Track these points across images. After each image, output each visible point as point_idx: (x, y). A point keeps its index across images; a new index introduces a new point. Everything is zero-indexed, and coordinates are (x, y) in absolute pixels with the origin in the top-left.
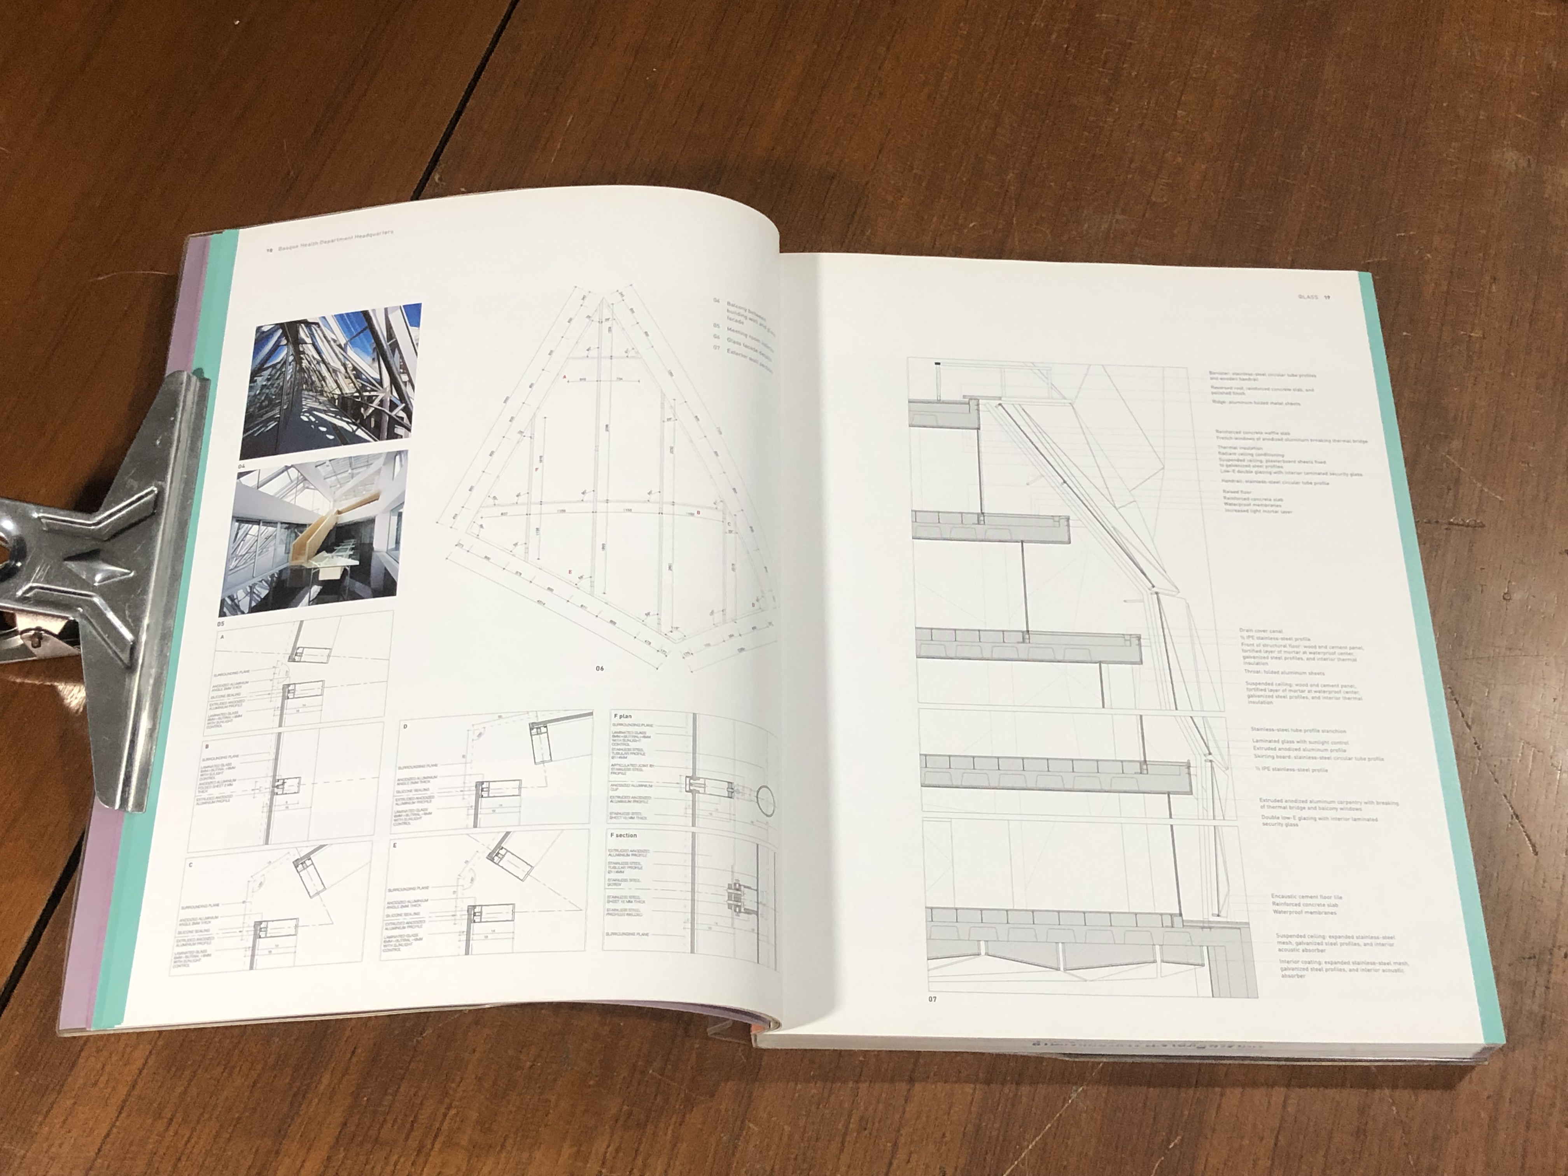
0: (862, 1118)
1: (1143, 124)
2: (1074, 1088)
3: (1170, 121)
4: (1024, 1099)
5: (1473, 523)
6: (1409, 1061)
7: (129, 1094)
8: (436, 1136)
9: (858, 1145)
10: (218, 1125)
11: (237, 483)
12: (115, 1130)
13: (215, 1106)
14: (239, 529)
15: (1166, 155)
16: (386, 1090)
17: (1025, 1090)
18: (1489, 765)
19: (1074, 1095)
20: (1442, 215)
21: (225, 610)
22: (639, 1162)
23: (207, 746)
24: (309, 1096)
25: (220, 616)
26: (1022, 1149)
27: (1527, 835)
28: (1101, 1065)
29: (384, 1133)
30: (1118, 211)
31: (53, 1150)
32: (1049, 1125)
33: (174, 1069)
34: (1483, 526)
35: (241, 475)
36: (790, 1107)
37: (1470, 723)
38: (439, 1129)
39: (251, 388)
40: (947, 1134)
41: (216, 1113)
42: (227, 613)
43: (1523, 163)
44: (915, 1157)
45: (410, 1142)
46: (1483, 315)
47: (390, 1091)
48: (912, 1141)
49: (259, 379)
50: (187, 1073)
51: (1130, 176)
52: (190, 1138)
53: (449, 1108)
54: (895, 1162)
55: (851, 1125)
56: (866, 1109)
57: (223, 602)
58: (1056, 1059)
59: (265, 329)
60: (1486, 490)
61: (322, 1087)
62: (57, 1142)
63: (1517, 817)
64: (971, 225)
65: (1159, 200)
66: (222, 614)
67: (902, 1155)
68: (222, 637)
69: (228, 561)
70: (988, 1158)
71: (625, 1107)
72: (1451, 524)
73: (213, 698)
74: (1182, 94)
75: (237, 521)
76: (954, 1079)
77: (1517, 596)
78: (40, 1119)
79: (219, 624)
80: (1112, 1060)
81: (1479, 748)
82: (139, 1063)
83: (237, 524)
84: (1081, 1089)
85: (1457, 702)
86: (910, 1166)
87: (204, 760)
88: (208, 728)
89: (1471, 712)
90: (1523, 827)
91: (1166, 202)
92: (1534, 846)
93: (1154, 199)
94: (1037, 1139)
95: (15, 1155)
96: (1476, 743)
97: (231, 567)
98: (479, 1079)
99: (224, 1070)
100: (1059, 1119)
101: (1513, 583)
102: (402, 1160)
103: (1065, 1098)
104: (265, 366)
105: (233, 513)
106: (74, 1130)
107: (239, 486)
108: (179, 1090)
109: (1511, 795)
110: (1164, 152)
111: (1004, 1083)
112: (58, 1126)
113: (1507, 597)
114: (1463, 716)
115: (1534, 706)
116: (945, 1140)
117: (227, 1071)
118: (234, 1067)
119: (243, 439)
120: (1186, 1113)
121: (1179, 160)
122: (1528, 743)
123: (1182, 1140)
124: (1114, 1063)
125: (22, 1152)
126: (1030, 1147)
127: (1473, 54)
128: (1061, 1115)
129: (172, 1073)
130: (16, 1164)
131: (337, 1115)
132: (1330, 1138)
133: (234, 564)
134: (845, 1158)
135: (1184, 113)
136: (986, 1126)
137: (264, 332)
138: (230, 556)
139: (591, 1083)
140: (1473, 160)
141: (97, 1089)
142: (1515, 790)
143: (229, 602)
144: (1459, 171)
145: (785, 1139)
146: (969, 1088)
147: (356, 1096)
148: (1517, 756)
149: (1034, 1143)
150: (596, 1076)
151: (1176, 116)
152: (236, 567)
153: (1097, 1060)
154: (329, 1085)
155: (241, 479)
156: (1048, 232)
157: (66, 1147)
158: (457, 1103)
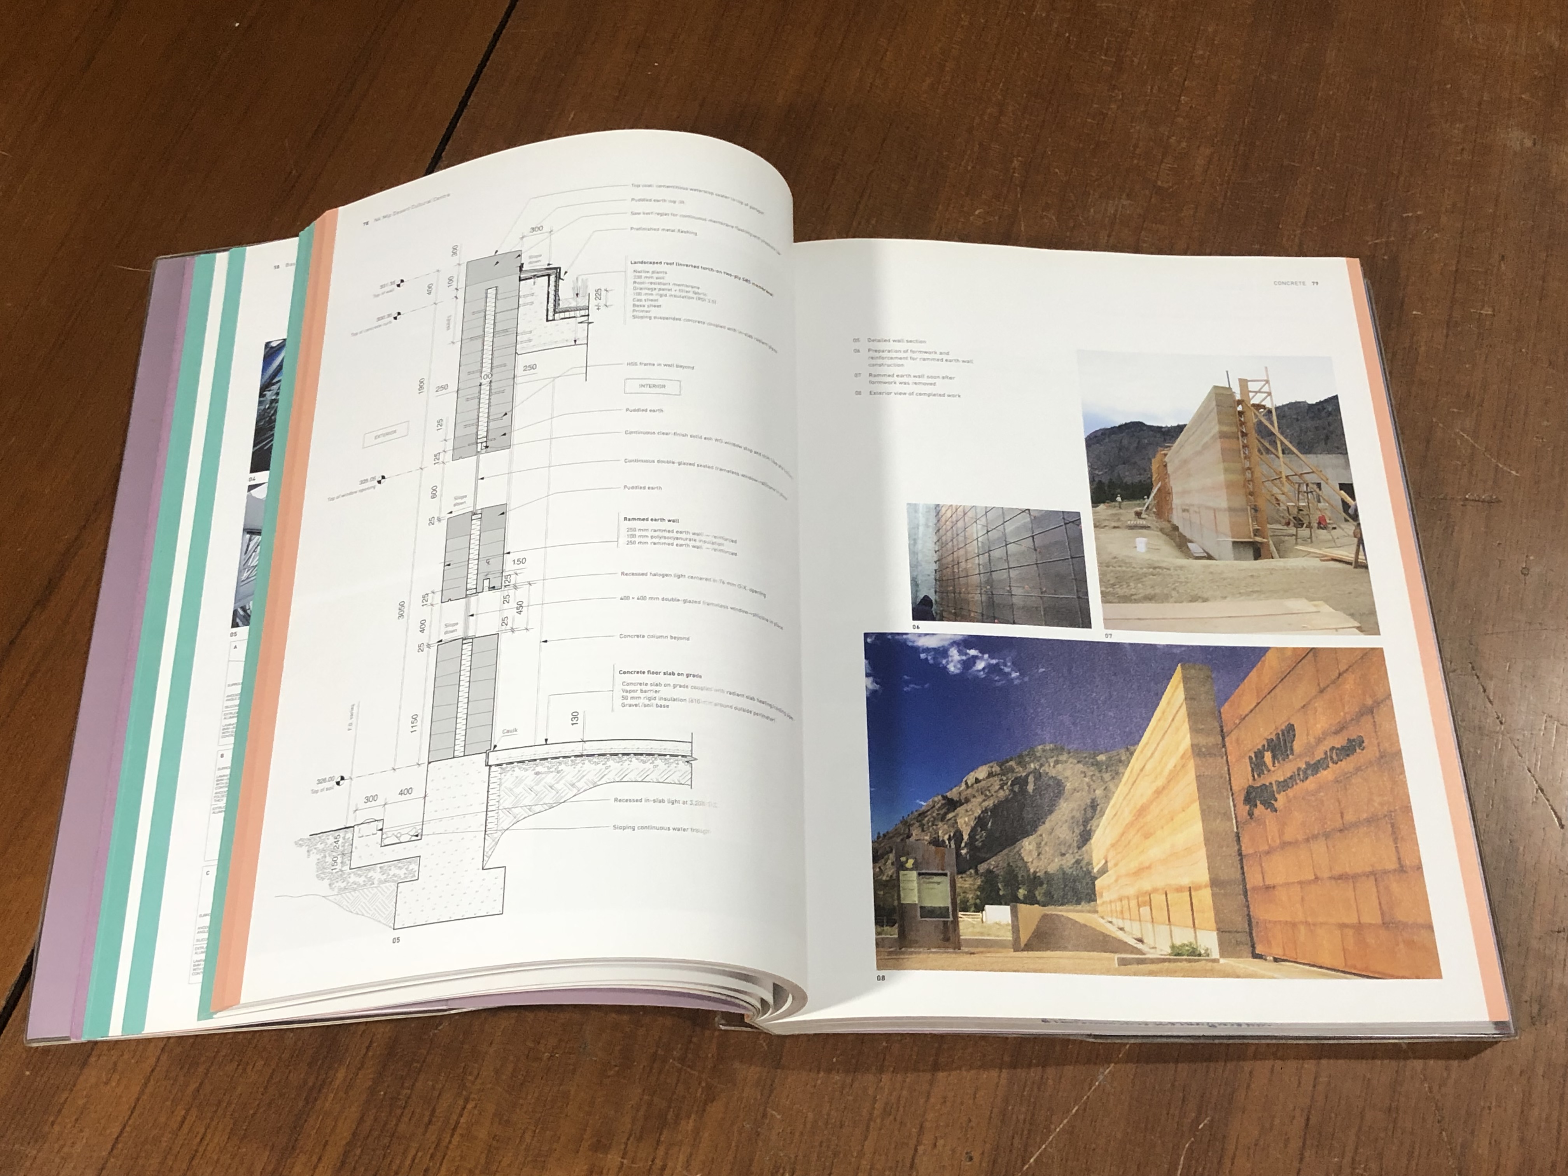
0: (887, 1104)
1: (1146, 111)
2: (1101, 1070)
3: (1174, 108)
4: (1050, 1082)
5: (1488, 498)
6: (1438, 1038)
7: (142, 1092)
8: (454, 1129)
9: (883, 1131)
10: (232, 1121)
11: (248, 496)
12: (128, 1129)
13: (229, 1103)
14: (250, 540)
15: (1171, 140)
16: (403, 1084)
17: (1051, 1072)
18: (1511, 739)
19: (1101, 1077)
20: (1449, 195)
21: (238, 620)
22: (661, 1152)
23: (222, 756)
24: (325, 1091)
25: (233, 626)
26: (1050, 1132)
27: (1552, 809)
28: (1128, 1046)
29: (402, 1127)
30: (1124, 196)
31: (66, 1150)
32: (1076, 1108)
33: (187, 1066)
34: (1499, 501)
35: (251, 488)
36: (812, 1094)
37: (1491, 698)
38: (457, 1123)
39: (260, 403)
40: (973, 1119)
41: (231, 1109)
42: (240, 624)
43: (1528, 143)
44: (941, 1142)
45: (428, 1135)
46: (1492, 292)
47: (406, 1085)
48: (937, 1127)
49: (268, 393)
50: (201, 1069)
51: (1135, 161)
52: (205, 1134)
53: (467, 1100)
54: (921, 1149)
55: (875, 1112)
56: (890, 1094)
57: (235, 612)
58: (1081, 1042)
59: (274, 344)
60: (1501, 466)
61: (337, 1082)
62: (69, 1143)
63: (1542, 791)
64: (977, 212)
65: (1166, 186)
66: (235, 625)
67: (927, 1139)
68: (235, 647)
69: (240, 572)
70: (1016, 1141)
71: (646, 1097)
72: (1467, 499)
73: (227, 707)
74: (1185, 80)
75: (248, 533)
76: (979, 1063)
77: (1536, 570)
78: (52, 1119)
79: (232, 635)
80: (1139, 1041)
81: (1501, 723)
82: (152, 1061)
83: (248, 536)
84: (1108, 1071)
85: (1478, 677)
86: (936, 1151)
87: (219, 769)
88: (223, 737)
89: (1492, 687)
90: (1548, 800)
91: (1172, 187)
92: (1559, 820)
93: (1159, 183)
94: (1065, 1121)
95: (27, 1156)
96: (1498, 718)
97: (243, 578)
98: (497, 1072)
99: (238, 1065)
100: (1086, 1103)
101: (1532, 558)
102: (420, 1154)
103: (1092, 1080)
104: (274, 381)
105: (245, 525)
106: (87, 1130)
107: (250, 497)
108: (193, 1086)
109: (1535, 768)
110: (1169, 137)
111: (1030, 1066)
112: (69, 1126)
113: (1525, 572)
114: (1485, 691)
115: (1555, 680)
116: (970, 1125)
117: (240, 1067)
118: (248, 1064)
119: (253, 453)
120: (1215, 1092)
121: (1184, 144)
122: (1551, 717)
123: (1212, 1121)
124: (1141, 1044)
125: (35, 1152)
126: (1058, 1130)
127: (1475, 37)
128: (1088, 1097)
129: (185, 1070)
130: (28, 1164)
131: (353, 1109)
132: (1362, 1118)
133: (246, 575)
134: (869, 1145)
135: (1186, 99)
136: (1013, 1109)
137: (272, 347)
138: (242, 568)
139: (611, 1073)
140: (1478, 140)
141: (108, 1087)
142: (1539, 764)
143: (242, 613)
144: (1465, 152)
145: (809, 1126)
146: (994, 1073)
147: (372, 1091)
148: (1540, 730)
149: (1061, 1126)
150: (616, 1066)
151: (1179, 101)
152: (248, 578)
153: (1125, 1041)
154: (345, 1080)
155: (252, 492)
156: (1054, 218)
157: (78, 1148)
158: (475, 1096)
